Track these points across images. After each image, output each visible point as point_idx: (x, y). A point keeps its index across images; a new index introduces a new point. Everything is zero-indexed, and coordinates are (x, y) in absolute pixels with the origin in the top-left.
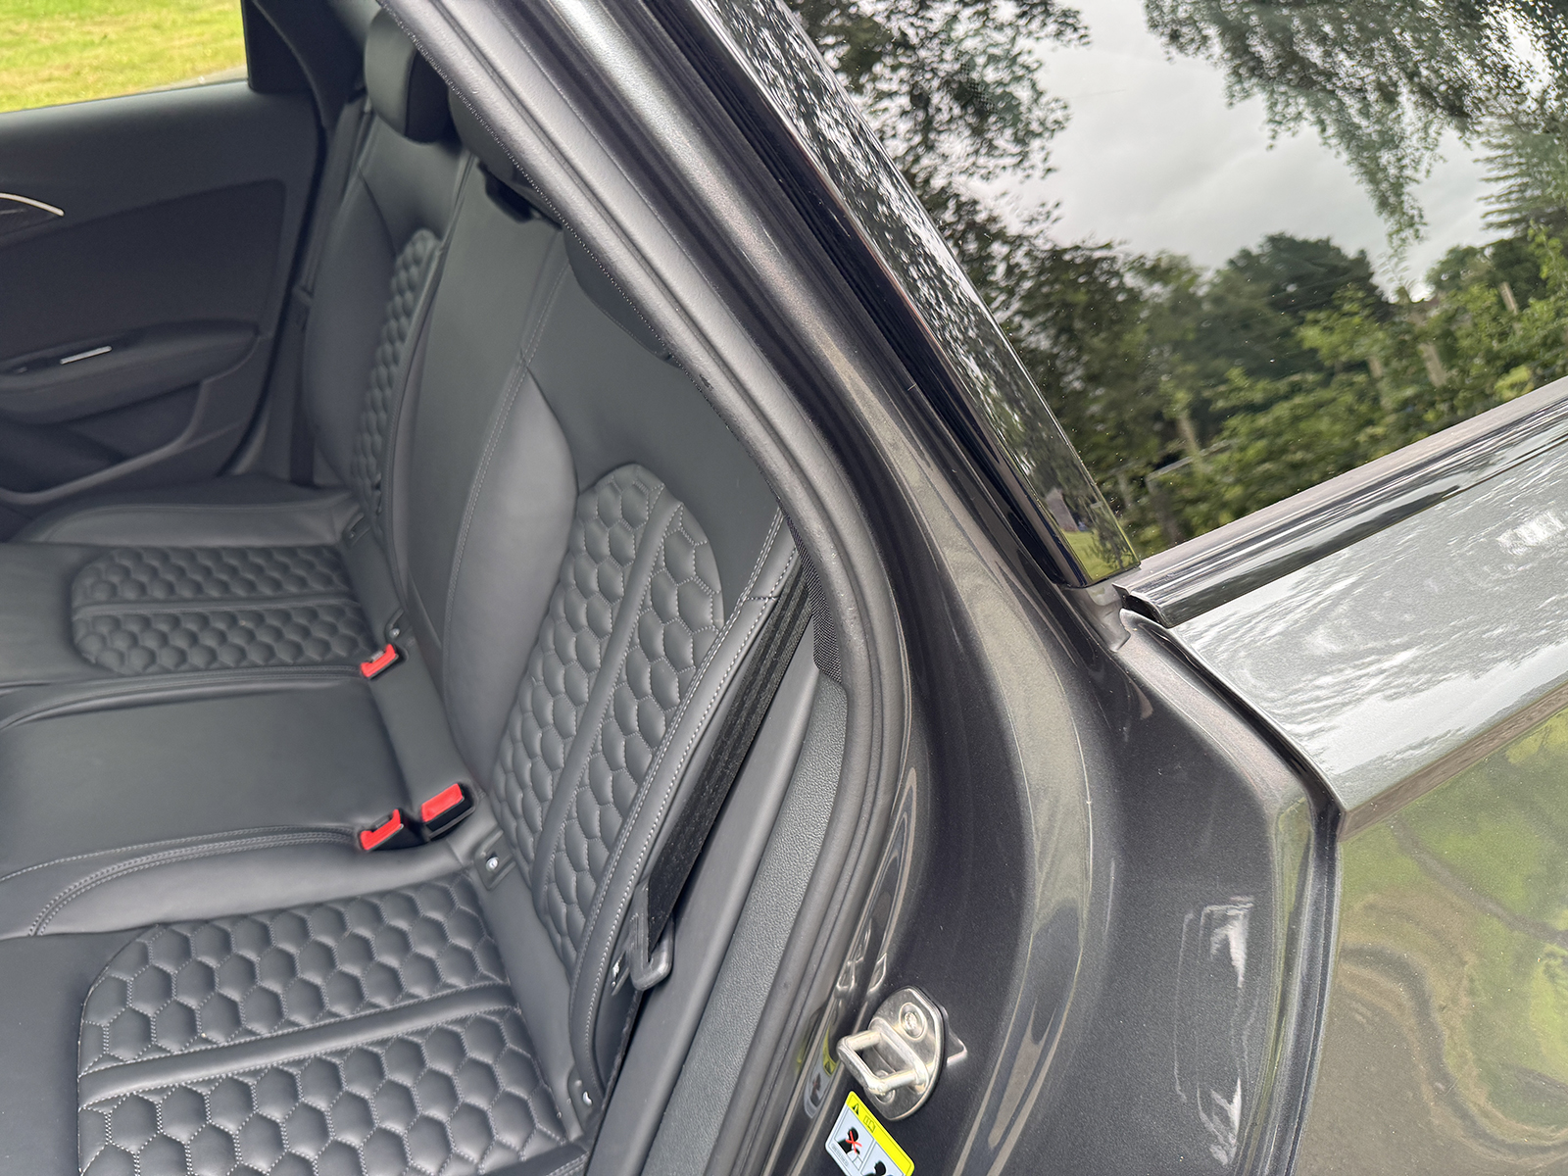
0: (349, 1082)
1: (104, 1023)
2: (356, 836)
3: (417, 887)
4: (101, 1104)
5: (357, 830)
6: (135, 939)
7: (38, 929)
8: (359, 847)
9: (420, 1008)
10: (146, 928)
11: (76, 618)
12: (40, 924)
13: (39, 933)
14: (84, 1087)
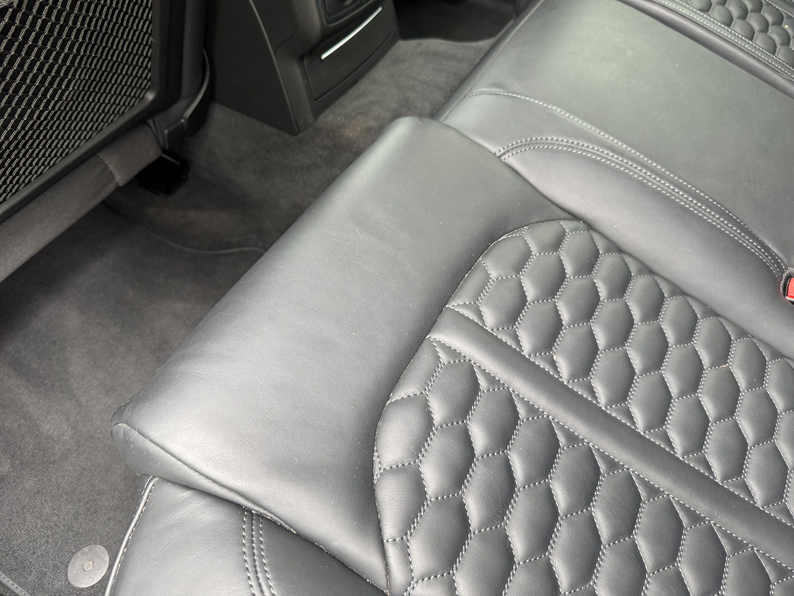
1: (493, 274)
4: (445, 348)
6: (560, 220)
7: (504, 154)
10: (574, 217)
12: (508, 151)
13: (503, 158)
14: (445, 319)
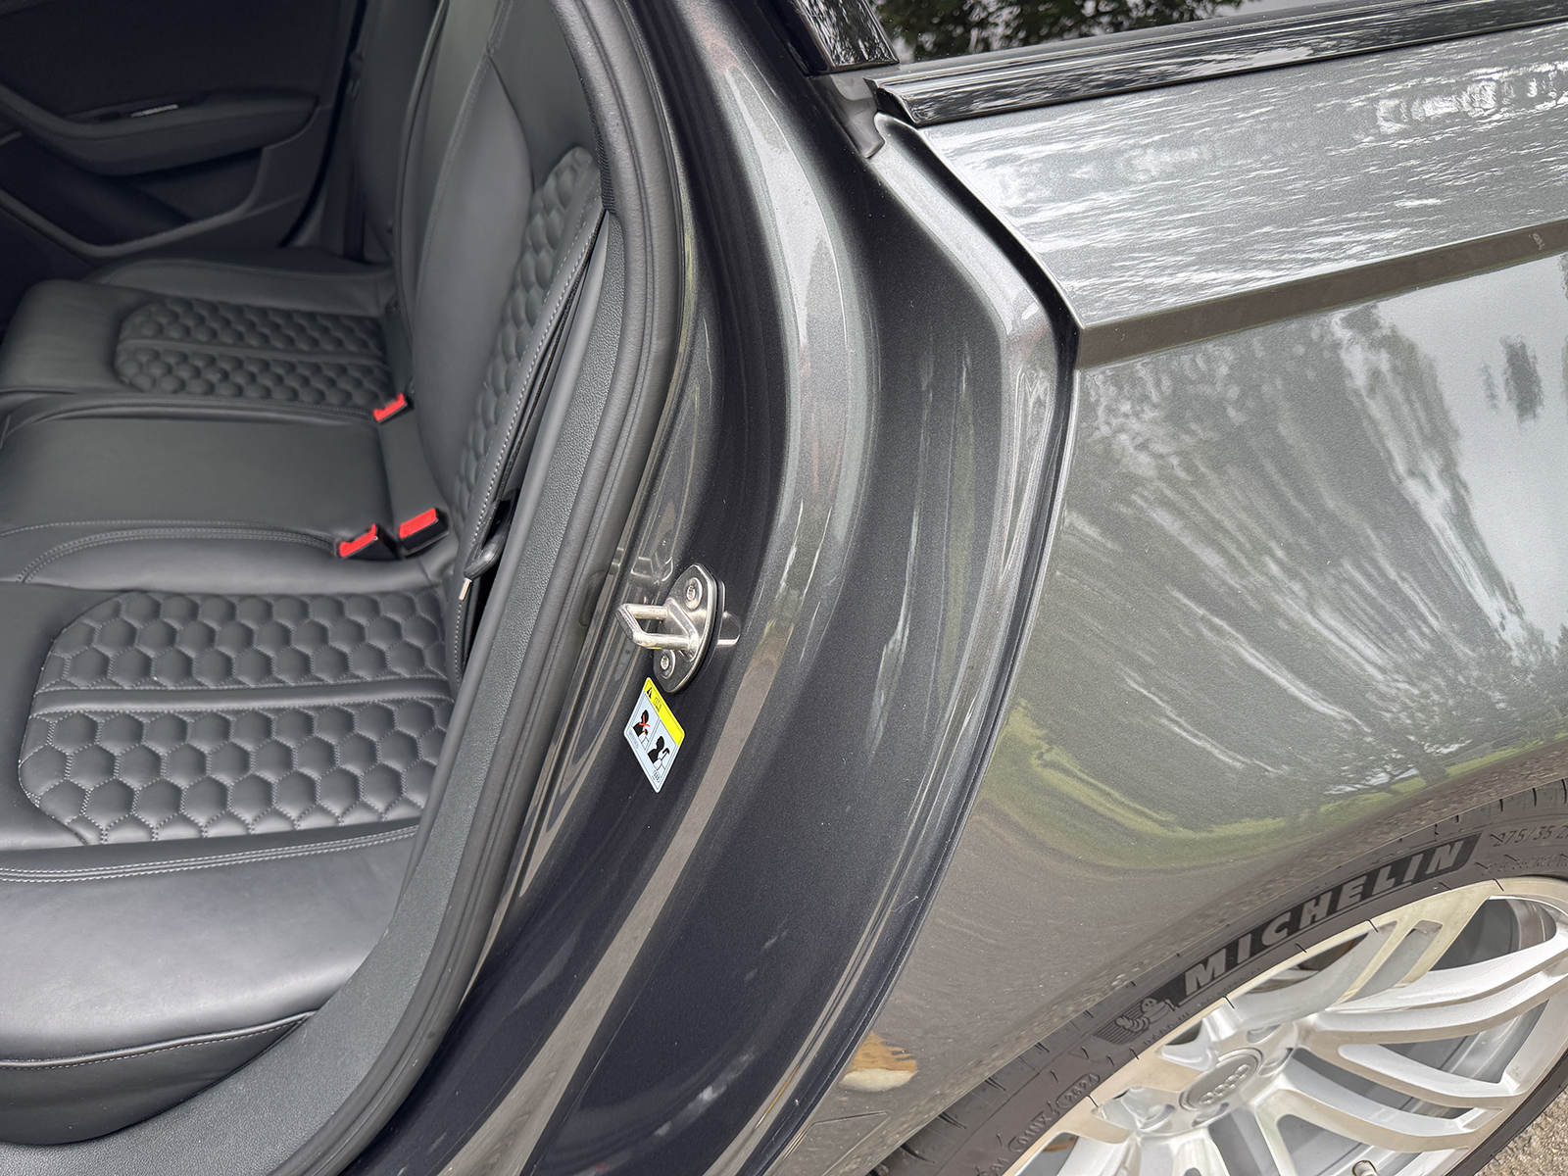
0: (279, 733)
1: (67, 656)
2: (335, 545)
3: (384, 594)
4: (48, 715)
5: (337, 540)
6: (111, 599)
7: (26, 578)
8: (335, 554)
9: (362, 687)
10: (123, 591)
11: (120, 347)
12: (29, 574)
13: (27, 581)
14: (38, 701)
